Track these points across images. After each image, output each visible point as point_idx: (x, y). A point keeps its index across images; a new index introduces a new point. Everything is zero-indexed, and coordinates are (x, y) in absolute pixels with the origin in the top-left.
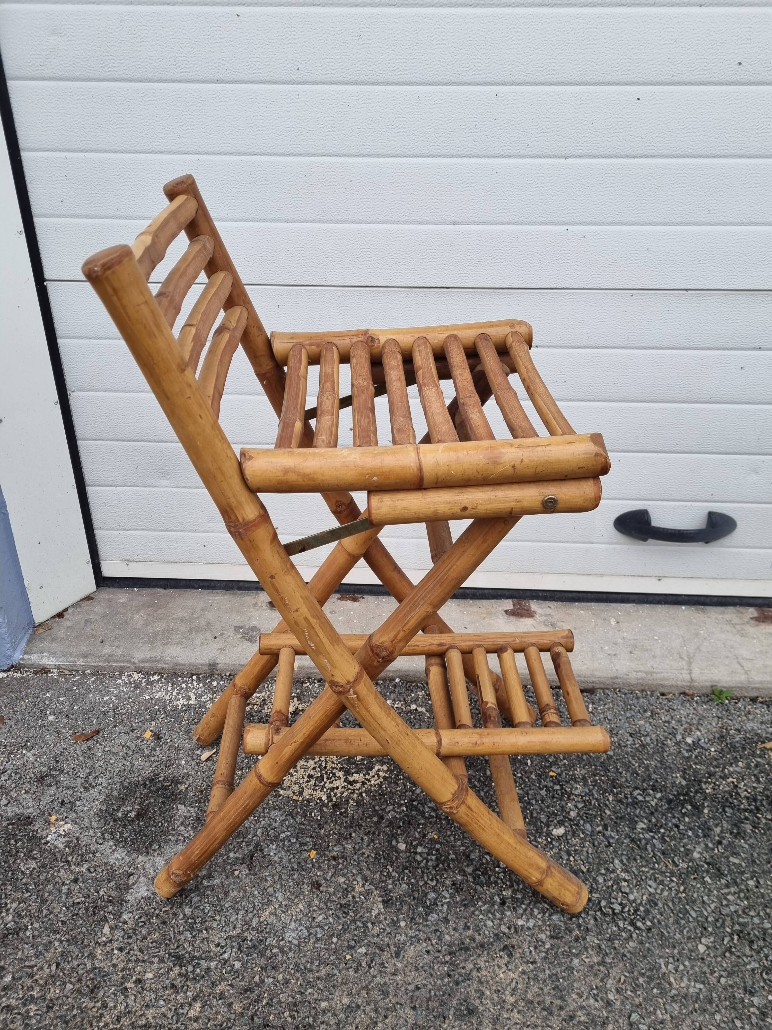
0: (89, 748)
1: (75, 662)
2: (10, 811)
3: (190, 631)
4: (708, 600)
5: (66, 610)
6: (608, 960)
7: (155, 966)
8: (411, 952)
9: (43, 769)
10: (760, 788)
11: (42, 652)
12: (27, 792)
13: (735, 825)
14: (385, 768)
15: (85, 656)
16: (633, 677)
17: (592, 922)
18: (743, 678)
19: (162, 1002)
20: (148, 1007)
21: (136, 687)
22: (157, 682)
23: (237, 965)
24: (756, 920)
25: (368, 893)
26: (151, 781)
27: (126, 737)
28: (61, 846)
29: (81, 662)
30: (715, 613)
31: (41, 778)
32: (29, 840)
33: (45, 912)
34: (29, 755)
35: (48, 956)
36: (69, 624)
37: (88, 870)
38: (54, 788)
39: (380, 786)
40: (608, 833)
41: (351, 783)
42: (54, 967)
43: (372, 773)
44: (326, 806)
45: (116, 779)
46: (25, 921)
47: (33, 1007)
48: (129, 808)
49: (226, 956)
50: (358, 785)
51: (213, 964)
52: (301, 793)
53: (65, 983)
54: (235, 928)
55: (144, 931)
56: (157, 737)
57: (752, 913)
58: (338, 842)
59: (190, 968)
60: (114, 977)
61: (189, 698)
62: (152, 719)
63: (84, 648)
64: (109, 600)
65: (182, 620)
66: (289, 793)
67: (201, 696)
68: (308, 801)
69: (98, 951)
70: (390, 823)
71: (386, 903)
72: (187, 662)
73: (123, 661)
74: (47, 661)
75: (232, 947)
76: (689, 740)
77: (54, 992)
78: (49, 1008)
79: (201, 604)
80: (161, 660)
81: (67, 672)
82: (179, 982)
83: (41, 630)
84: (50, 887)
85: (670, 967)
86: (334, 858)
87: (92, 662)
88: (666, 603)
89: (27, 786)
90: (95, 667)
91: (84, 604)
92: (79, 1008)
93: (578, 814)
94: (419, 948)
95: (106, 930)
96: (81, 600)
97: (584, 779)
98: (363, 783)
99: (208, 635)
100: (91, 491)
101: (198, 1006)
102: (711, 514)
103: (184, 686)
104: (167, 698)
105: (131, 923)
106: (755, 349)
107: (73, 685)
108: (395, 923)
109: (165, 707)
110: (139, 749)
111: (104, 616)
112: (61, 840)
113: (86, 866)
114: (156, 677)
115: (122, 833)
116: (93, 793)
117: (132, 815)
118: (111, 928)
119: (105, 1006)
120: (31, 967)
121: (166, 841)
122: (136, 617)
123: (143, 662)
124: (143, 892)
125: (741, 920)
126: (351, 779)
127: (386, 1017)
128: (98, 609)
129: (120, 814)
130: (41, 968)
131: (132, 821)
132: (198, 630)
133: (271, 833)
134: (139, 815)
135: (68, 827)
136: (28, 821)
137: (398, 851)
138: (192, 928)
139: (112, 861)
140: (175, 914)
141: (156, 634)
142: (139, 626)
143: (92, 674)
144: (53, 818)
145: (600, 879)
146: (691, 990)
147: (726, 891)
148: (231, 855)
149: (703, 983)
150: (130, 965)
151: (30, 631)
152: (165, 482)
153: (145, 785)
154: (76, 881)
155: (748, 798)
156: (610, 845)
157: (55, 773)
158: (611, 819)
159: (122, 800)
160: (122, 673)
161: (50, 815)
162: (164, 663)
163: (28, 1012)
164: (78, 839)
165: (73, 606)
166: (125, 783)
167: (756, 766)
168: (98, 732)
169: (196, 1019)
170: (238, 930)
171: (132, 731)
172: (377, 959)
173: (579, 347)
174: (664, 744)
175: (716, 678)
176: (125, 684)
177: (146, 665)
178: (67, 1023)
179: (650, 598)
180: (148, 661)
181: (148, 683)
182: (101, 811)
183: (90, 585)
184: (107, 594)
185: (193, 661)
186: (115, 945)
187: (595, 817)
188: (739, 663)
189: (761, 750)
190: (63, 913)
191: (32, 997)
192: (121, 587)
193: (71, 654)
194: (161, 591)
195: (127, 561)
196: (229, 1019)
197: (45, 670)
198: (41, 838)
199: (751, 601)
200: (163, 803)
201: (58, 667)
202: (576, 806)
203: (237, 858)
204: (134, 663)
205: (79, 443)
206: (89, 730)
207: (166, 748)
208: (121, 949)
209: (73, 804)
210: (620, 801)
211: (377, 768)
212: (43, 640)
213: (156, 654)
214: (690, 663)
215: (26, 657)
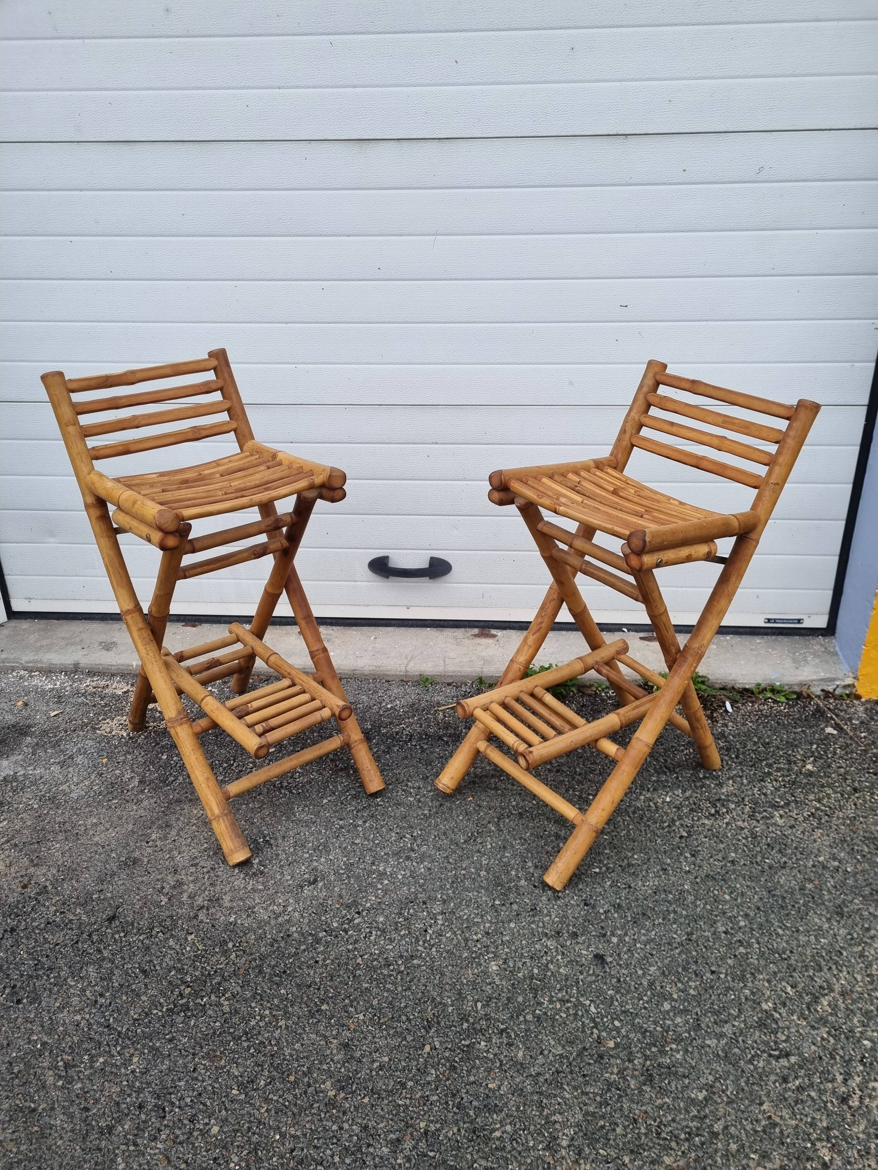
3: (67, 645)
4: (446, 624)
8: (145, 803)
10: (419, 730)
16: (367, 670)
18: (441, 669)
21: (20, 679)
23: (36, 806)
25: (132, 778)
26: (14, 726)
27: (5, 704)
30: (449, 632)
44: (125, 738)
49: (30, 803)
52: (110, 732)
56: (26, 705)
58: (125, 755)
61: (55, 685)
62: (26, 695)
64: (15, 628)
65: (63, 639)
66: (103, 732)
67: (64, 683)
68: (114, 736)
70: (163, 746)
71: (140, 782)
72: (60, 664)
73: (15, 663)
75: (36, 799)
76: (389, 706)
79: (81, 629)
80: (41, 661)
85: (300, 809)
86: (118, 763)
88: (417, 626)
94: (152, 801)
99: (79, 647)
100: (1, 546)
102: (432, 558)
103: (54, 677)
104: (40, 684)
106: (433, 443)
108: (142, 791)
109: (37, 689)
111: (9, 636)
114: (37, 673)
121: (13, 754)
122: (31, 637)
123: (28, 663)
132: (72, 644)
133: (82, 751)
137: (160, 759)
141: (42, 646)
142: (31, 642)
152: (52, 540)
153: (9, 728)
155: (407, 735)
160: (13, 671)
162: (43, 663)
167: (425, 719)
171: (10, 701)
172: (123, 806)
175: (423, 669)
176: (13, 677)
177: (30, 665)
179: (406, 622)
180: (31, 662)
181: (30, 676)
184: (14, 623)
185: (63, 662)
188: (444, 661)
189: (435, 711)
192: (25, 619)
194: (55, 621)
195: (29, 599)
199: (476, 624)
200: (18, 736)
204: (22, 664)
207: (29, 710)
213: (39, 658)
214: (410, 661)
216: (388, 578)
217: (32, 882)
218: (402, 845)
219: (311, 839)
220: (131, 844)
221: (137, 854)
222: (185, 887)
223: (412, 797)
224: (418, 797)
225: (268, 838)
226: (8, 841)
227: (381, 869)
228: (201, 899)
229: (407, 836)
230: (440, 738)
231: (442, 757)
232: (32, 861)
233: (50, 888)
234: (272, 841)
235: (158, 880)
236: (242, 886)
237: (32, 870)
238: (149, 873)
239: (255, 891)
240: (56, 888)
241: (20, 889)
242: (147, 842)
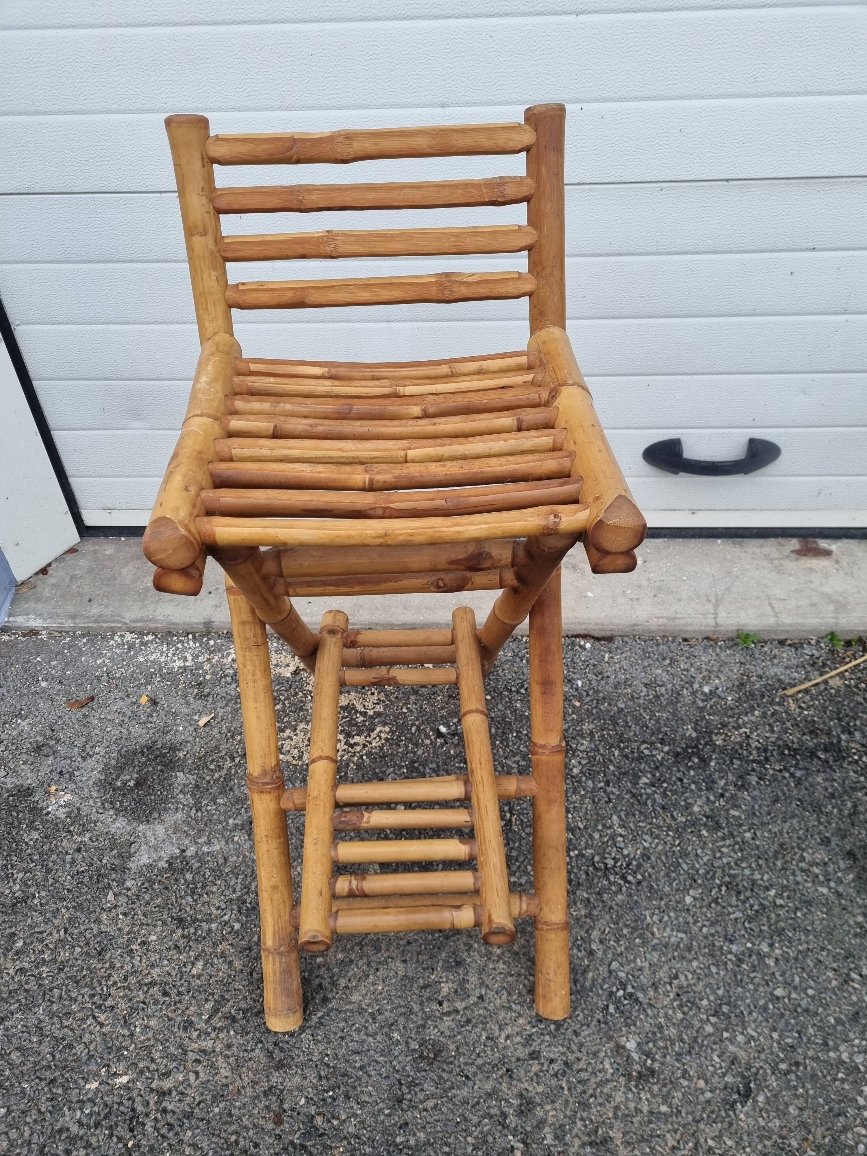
0: (85, 716)
1: (63, 623)
2: (10, 782)
4: (747, 533)
5: (49, 565)
6: (595, 913)
7: (159, 929)
9: (40, 739)
10: (773, 738)
11: (27, 614)
12: (25, 763)
13: (741, 777)
14: (387, 729)
15: (73, 617)
16: (655, 624)
17: (584, 876)
18: (772, 621)
19: (166, 962)
20: (152, 966)
21: (130, 649)
22: (152, 642)
23: (237, 926)
24: (747, 872)
26: (149, 748)
27: (122, 703)
28: (63, 816)
29: (69, 624)
30: (753, 546)
31: (38, 749)
32: (31, 811)
33: (51, 881)
34: (24, 724)
35: (57, 922)
36: (53, 581)
37: (91, 839)
38: (51, 758)
39: (381, 748)
40: (609, 789)
41: (352, 746)
42: (62, 933)
43: (373, 735)
45: (114, 747)
46: (32, 889)
47: (45, 969)
48: (128, 777)
49: (226, 918)
50: (358, 748)
51: (214, 926)
52: (300, 758)
53: (73, 947)
54: (234, 892)
55: (147, 897)
56: (154, 702)
57: (744, 865)
59: (192, 930)
60: (120, 941)
61: (185, 660)
62: (148, 683)
63: (71, 609)
64: (95, 552)
66: (289, 758)
67: (197, 656)
69: (104, 916)
72: (180, 621)
73: (113, 622)
74: (34, 623)
75: (232, 910)
76: (706, 689)
77: (64, 955)
78: (60, 970)
80: (153, 620)
81: (56, 634)
82: (182, 943)
83: (24, 589)
84: (54, 857)
85: (655, 918)
87: (81, 623)
88: (700, 536)
89: (24, 757)
90: (85, 628)
91: (68, 557)
92: (88, 969)
93: (581, 772)
95: (111, 897)
96: (65, 553)
97: (592, 734)
98: (364, 746)
100: (57, 436)
101: (200, 964)
102: (752, 441)
103: (179, 646)
104: (162, 659)
105: (134, 890)
106: (807, 250)
107: (63, 647)
109: (161, 669)
110: (135, 716)
111: (91, 571)
112: (62, 810)
113: (88, 835)
114: (150, 637)
115: (121, 802)
116: (91, 762)
117: (132, 783)
118: (115, 895)
119: (112, 967)
120: (41, 933)
121: (166, 810)
122: (125, 571)
123: (135, 621)
124: (145, 860)
125: (732, 872)
126: (352, 741)
127: (377, 970)
128: (83, 562)
129: (119, 784)
130: (51, 934)
131: (132, 790)
134: (139, 784)
135: (68, 797)
136: (29, 792)
138: (193, 893)
139: (113, 831)
140: (176, 880)
142: (128, 582)
143: (83, 636)
144: (53, 789)
145: (596, 836)
146: (673, 940)
147: (721, 843)
148: (231, 821)
149: (685, 932)
150: (135, 929)
151: (13, 591)
152: (137, 424)
153: (142, 752)
154: (79, 850)
155: (758, 749)
156: (610, 800)
157: (52, 743)
158: (615, 775)
159: (121, 769)
160: (114, 634)
161: (49, 786)
162: (156, 622)
163: (40, 973)
164: (78, 809)
165: (56, 560)
166: (123, 752)
167: (773, 714)
168: (92, 699)
169: (199, 977)
170: (238, 894)
171: (128, 696)
173: (599, 255)
174: (679, 694)
175: (742, 621)
176: (118, 646)
177: (139, 625)
178: (77, 982)
179: (684, 533)
180: (139, 621)
181: (142, 643)
182: (100, 780)
183: (72, 536)
184: (92, 545)
185: (187, 620)
186: (120, 910)
187: (598, 773)
188: (770, 604)
189: (781, 697)
190: (67, 881)
191: (44, 960)
192: (106, 536)
193: (58, 615)
195: (109, 510)
196: (229, 976)
197: (33, 632)
198: (42, 809)
199: (795, 532)
200: (162, 771)
201: (47, 628)
202: (580, 763)
203: (236, 825)
204: (125, 623)
205: (35, 383)
206: (83, 697)
207: (162, 713)
208: (125, 914)
209: (72, 774)
210: (626, 756)
211: (378, 729)
212: (27, 600)
213: (147, 613)
214: (716, 606)
215: (11, 619)
216: (676, 473)
217: (286, 1106)
218: (854, 998)
219: (700, 987)
220: (416, 1008)
221: (432, 1033)
222: (539, 1112)
223: (822, 884)
224: (832, 884)
225: (630, 989)
226: (215, 1011)
227: (845, 1057)
228: (577, 1142)
229: (854, 976)
230: (813, 754)
231: (832, 796)
232: (270, 1054)
233: (319, 1121)
234: (640, 995)
235: (489, 1095)
236: (632, 1105)
237: (276, 1078)
238: (467, 1077)
239: (658, 1119)
240: (329, 1121)
241: (271, 1126)
242: (440, 1004)
